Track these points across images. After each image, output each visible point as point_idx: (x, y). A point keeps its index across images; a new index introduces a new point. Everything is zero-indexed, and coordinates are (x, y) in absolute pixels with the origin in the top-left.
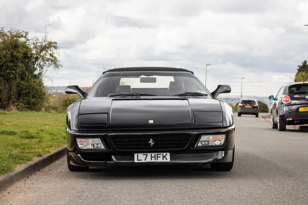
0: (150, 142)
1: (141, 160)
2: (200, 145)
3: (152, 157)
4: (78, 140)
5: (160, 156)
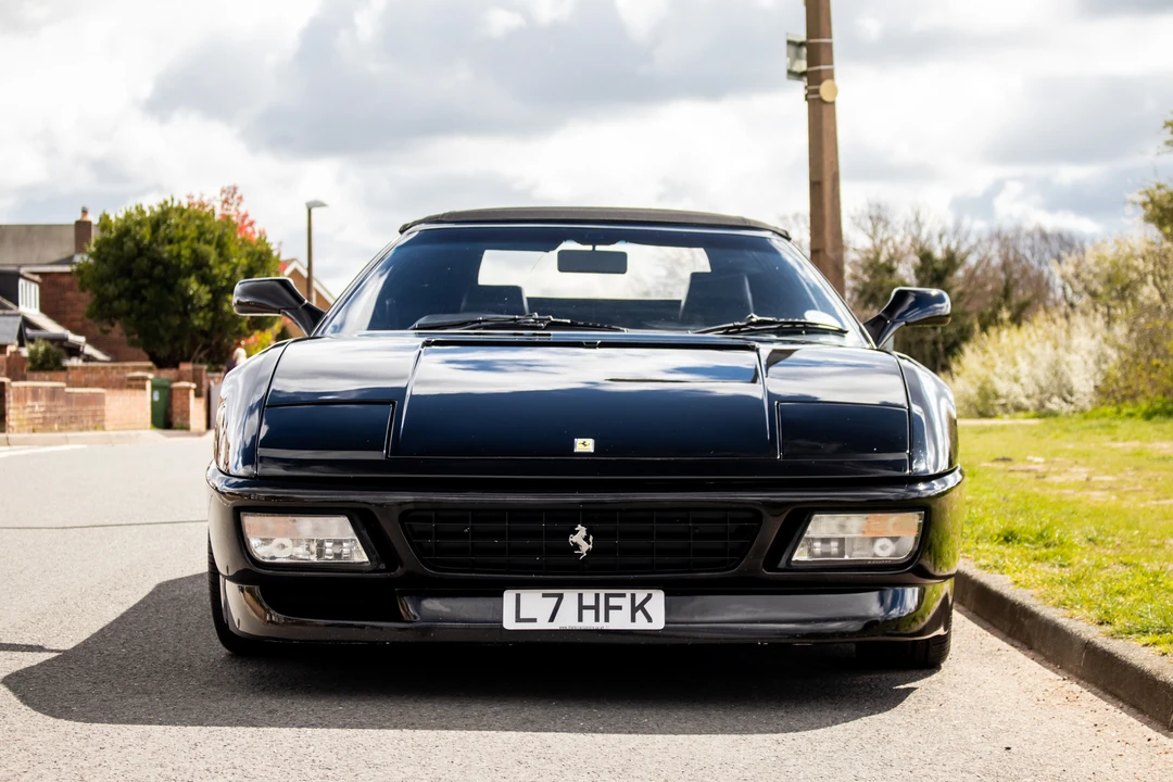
0: (574, 539)
1: (534, 620)
4: (251, 522)
5: (625, 603)
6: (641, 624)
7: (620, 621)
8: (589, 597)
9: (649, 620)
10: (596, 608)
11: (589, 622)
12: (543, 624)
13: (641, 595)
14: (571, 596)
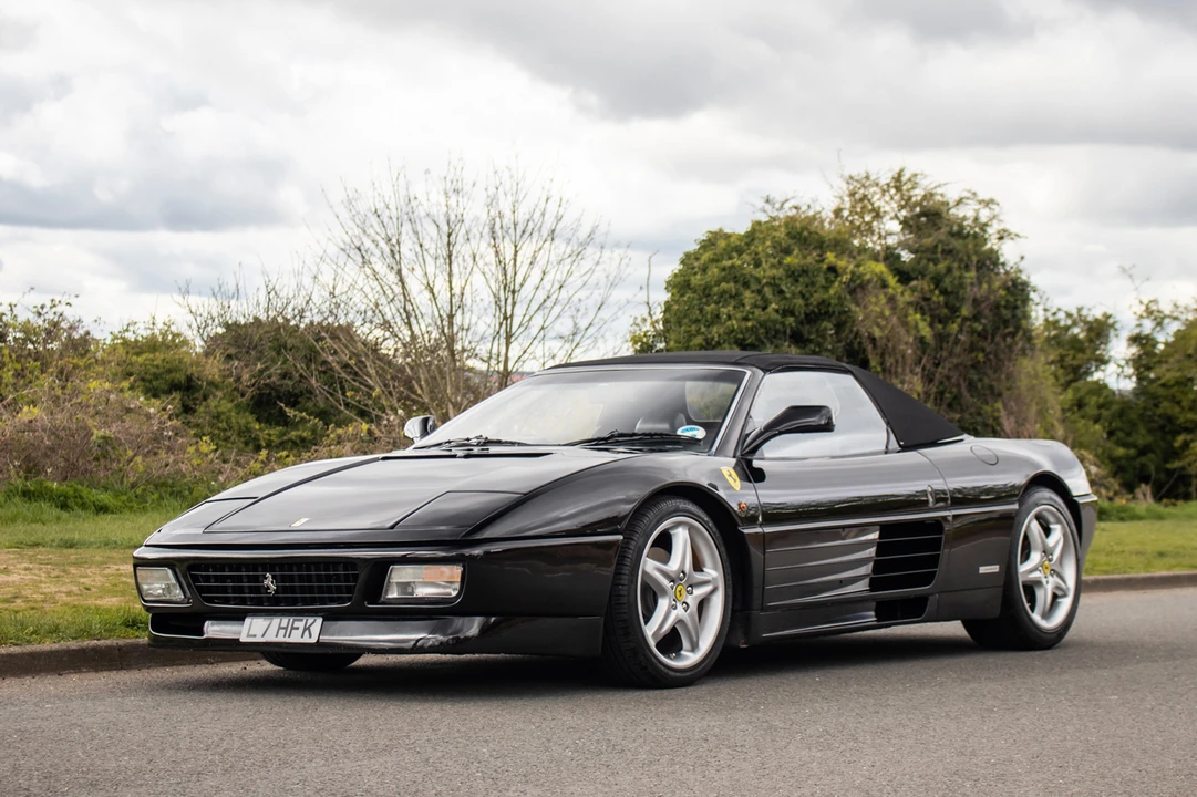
0: (266, 582)
1: (255, 636)
2: (393, 594)
3: (280, 628)
4: (141, 572)
5: (300, 625)
6: (306, 640)
7: (296, 638)
8: (285, 621)
9: (310, 637)
10: (286, 628)
11: (281, 639)
12: (259, 639)
13: (311, 620)
14: (276, 621)
